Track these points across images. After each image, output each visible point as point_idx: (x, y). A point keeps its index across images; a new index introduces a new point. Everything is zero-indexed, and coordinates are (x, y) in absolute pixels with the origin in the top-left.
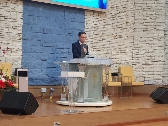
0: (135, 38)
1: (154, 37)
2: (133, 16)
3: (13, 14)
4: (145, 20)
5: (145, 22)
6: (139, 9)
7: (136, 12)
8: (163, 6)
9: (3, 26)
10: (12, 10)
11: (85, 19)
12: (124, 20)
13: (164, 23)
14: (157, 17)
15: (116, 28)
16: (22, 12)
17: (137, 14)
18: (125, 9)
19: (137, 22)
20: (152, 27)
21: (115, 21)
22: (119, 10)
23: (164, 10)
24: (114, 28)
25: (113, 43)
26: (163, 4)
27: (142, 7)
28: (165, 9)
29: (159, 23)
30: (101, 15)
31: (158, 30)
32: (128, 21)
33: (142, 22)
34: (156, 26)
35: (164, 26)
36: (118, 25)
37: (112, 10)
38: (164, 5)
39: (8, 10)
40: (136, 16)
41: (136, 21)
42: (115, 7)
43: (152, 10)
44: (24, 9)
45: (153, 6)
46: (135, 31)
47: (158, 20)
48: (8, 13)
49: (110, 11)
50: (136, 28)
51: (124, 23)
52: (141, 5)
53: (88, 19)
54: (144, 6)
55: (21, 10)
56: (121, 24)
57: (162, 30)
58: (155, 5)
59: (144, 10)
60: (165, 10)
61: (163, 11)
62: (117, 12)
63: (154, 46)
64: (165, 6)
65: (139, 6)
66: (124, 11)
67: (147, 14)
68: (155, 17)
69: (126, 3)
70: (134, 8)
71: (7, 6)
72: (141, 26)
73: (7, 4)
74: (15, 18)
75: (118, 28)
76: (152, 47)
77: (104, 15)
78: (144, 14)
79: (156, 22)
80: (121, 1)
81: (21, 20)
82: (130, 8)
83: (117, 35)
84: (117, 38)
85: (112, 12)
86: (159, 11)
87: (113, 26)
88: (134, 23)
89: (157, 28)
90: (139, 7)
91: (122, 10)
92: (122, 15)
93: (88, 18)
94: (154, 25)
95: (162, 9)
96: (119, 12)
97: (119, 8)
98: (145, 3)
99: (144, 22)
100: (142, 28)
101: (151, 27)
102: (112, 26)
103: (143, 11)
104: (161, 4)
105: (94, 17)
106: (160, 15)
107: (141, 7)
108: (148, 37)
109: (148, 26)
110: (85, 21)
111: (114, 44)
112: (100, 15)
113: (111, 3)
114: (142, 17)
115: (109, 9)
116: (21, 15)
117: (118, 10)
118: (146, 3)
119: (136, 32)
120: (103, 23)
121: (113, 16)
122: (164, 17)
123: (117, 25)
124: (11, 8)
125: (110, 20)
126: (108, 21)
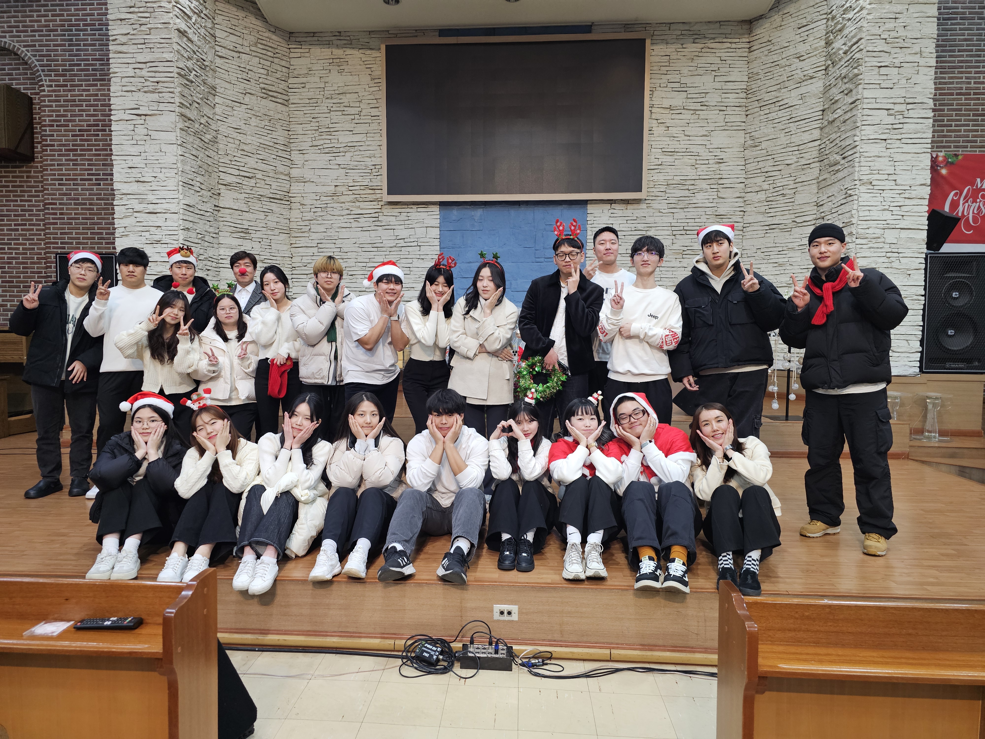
0: (745, 252)
1: (790, 246)
2: (739, 195)
3: (420, 232)
4: (770, 203)
5: (770, 207)
6: (755, 175)
7: (750, 185)
8: (815, 156)
9: (402, 257)
10: (418, 225)
11: (589, 222)
12: (707, 209)
13: (815, 204)
14: (798, 189)
15: (683, 232)
16: (438, 225)
17: (749, 190)
18: (712, 181)
19: (750, 210)
20: (786, 219)
21: (681, 214)
22: (691, 187)
23: (814, 170)
24: (675, 233)
25: (673, 269)
26: (814, 152)
27: (763, 170)
28: (818, 164)
29: (802, 206)
30: (635, 206)
31: (800, 225)
32: (721, 211)
33: (763, 209)
34: (797, 215)
35: (815, 212)
36: (689, 224)
37: (668, 191)
38: (815, 154)
39: (411, 226)
40: (748, 196)
41: (748, 209)
42: (677, 182)
43: (786, 171)
44: (443, 220)
45: (787, 162)
46: (746, 234)
47: (800, 198)
48: (411, 232)
49: (660, 194)
50: (748, 225)
51: (708, 217)
52: (761, 165)
53: (595, 222)
54: (768, 165)
55: (437, 223)
56: (697, 220)
57: (809, 223)
58: (794, 157)
59: (767, 175)
60: (818, 169)
61: (812, 170)
62: (687, 193)
63: (791, 267)
64: (818, 155)
65: (754, 168)
66: (709, 187)
67: (775, 186)
68: (794, 191)
69: (717, 166)
70: (744, 176)
71: (410, 218)
72: (760, 218)
73: (409, 215)
74: (422, 240)
75: (688, 232)
76: (786, 271)
77: (644, 206)
78: (766, 187)
79: (797, 203)
80: (697, 166)
81: (437, 242)
82: (729, 176)
83: (685, 249)
84: (684, 256)
85: (668, 195)
86: (803, 172)
87: (673, 228)
88: (742, 213)
89: (798, 220)
90: (756, 171)
91: (703, 185)
92: (700, 197)
93: (595, 219)
94: (791, 212)
95: (812, 166)
96: (691, 192)
97: (693, 182)
98: (770, 157)
99: (767, 207)
100: (762, 224)
101: (785, 217)
102: (670, 228)
103: (763, 179)
104: (810, 153)
105: (612, 215)
106: (805, 183)
107: (759, 171)
108: (777, 245)
109: (777, 218)
110: (588, 226)
111: (674, 273)
112: (629, 206)
113: (667, 174)
114: (762, 196)
115: (658, 190)
116: (436, 232)
117: (687, 187)
118: (773, 156)
119: (748, 235)
120: (640, 226)
121: (673, 206)
122: (815, 187)
123: (686, 224)
124: (416, 221)
125: (661, 214)
126: (657, 219)
